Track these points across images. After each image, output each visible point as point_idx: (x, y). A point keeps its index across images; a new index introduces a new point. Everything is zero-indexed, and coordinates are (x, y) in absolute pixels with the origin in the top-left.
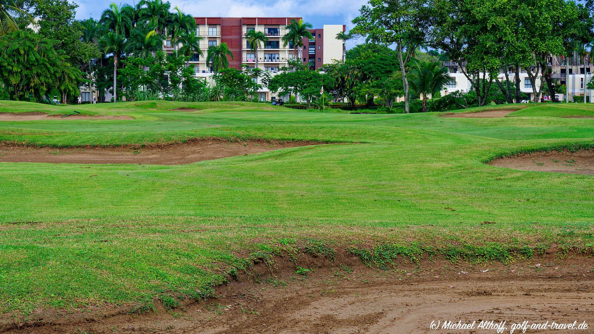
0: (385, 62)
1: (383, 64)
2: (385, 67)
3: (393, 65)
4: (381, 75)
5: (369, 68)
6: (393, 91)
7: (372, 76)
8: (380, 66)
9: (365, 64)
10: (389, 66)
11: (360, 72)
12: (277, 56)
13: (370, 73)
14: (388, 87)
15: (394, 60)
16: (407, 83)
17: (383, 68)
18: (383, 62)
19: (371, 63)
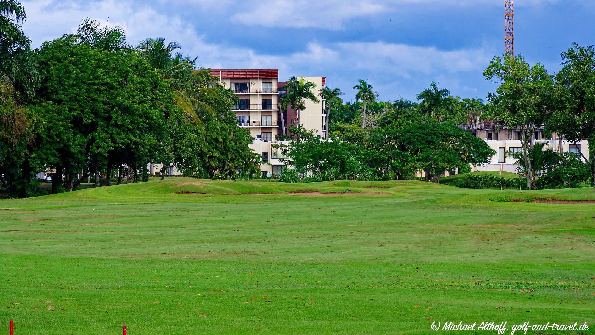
0: (426, 132)
1: (423, 134)
2: (425, 137)
3: (435, 134)
4: (421, 146)
5: (408, 139)
6: (442, 165)
7: (411, 147)
8: (420, 136)
9: (402, 134)
10: (429, 135)
11: (396, 143)
12: (246, 119)
13: (408, 144)
14: (435, 161)
15: (435, 129)
16: (529, 162)
17: (423, 138)
18: (423, 131)
19: (409, 132)
